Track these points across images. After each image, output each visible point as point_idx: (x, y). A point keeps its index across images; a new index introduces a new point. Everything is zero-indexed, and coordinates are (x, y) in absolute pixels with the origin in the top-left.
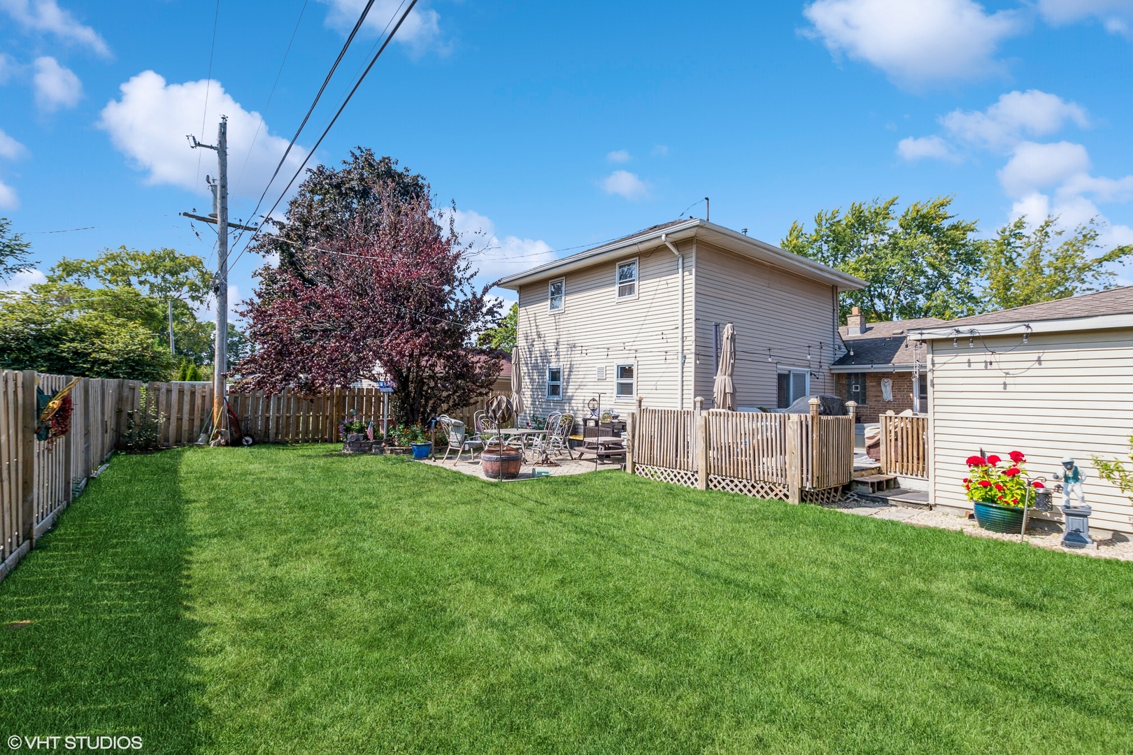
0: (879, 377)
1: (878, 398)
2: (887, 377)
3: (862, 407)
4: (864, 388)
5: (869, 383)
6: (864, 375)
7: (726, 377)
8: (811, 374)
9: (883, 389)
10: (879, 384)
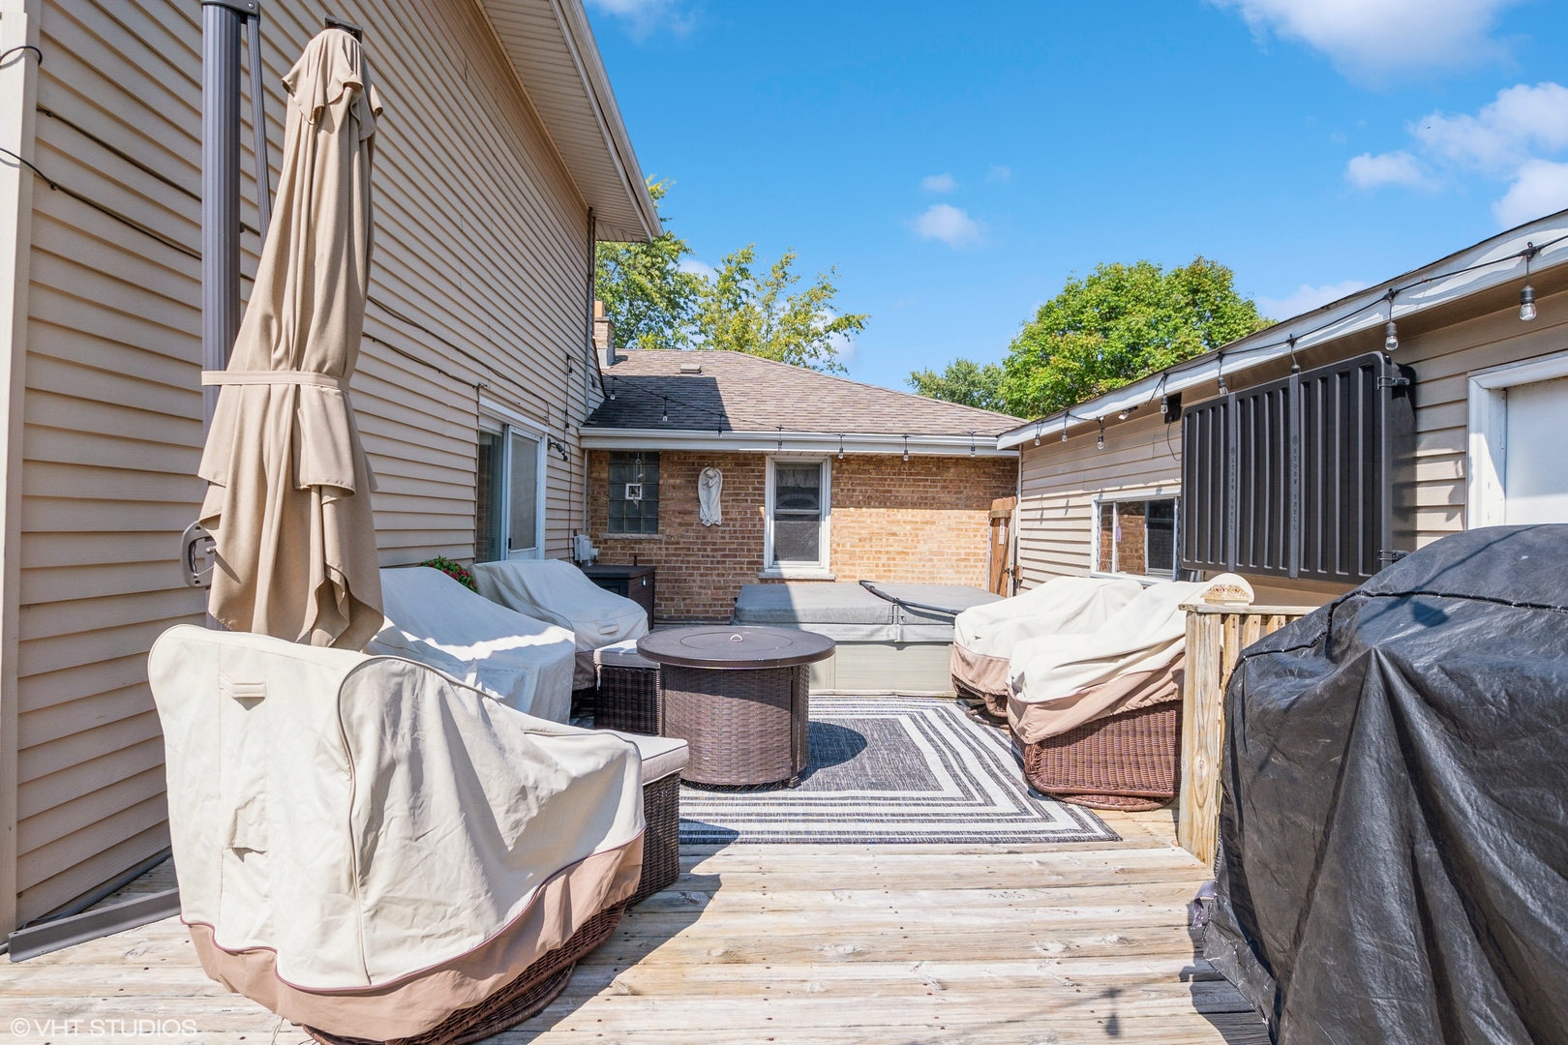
0: (694, 463)
1: (688, 518)
2: (712, 466)
3: (649, 541)
4: (653, 491)
5: (668, 480)
6: (654, 457)
7: (307, 378)
8: (550, 445)
9: (702, 494)
10: (693, 484)
